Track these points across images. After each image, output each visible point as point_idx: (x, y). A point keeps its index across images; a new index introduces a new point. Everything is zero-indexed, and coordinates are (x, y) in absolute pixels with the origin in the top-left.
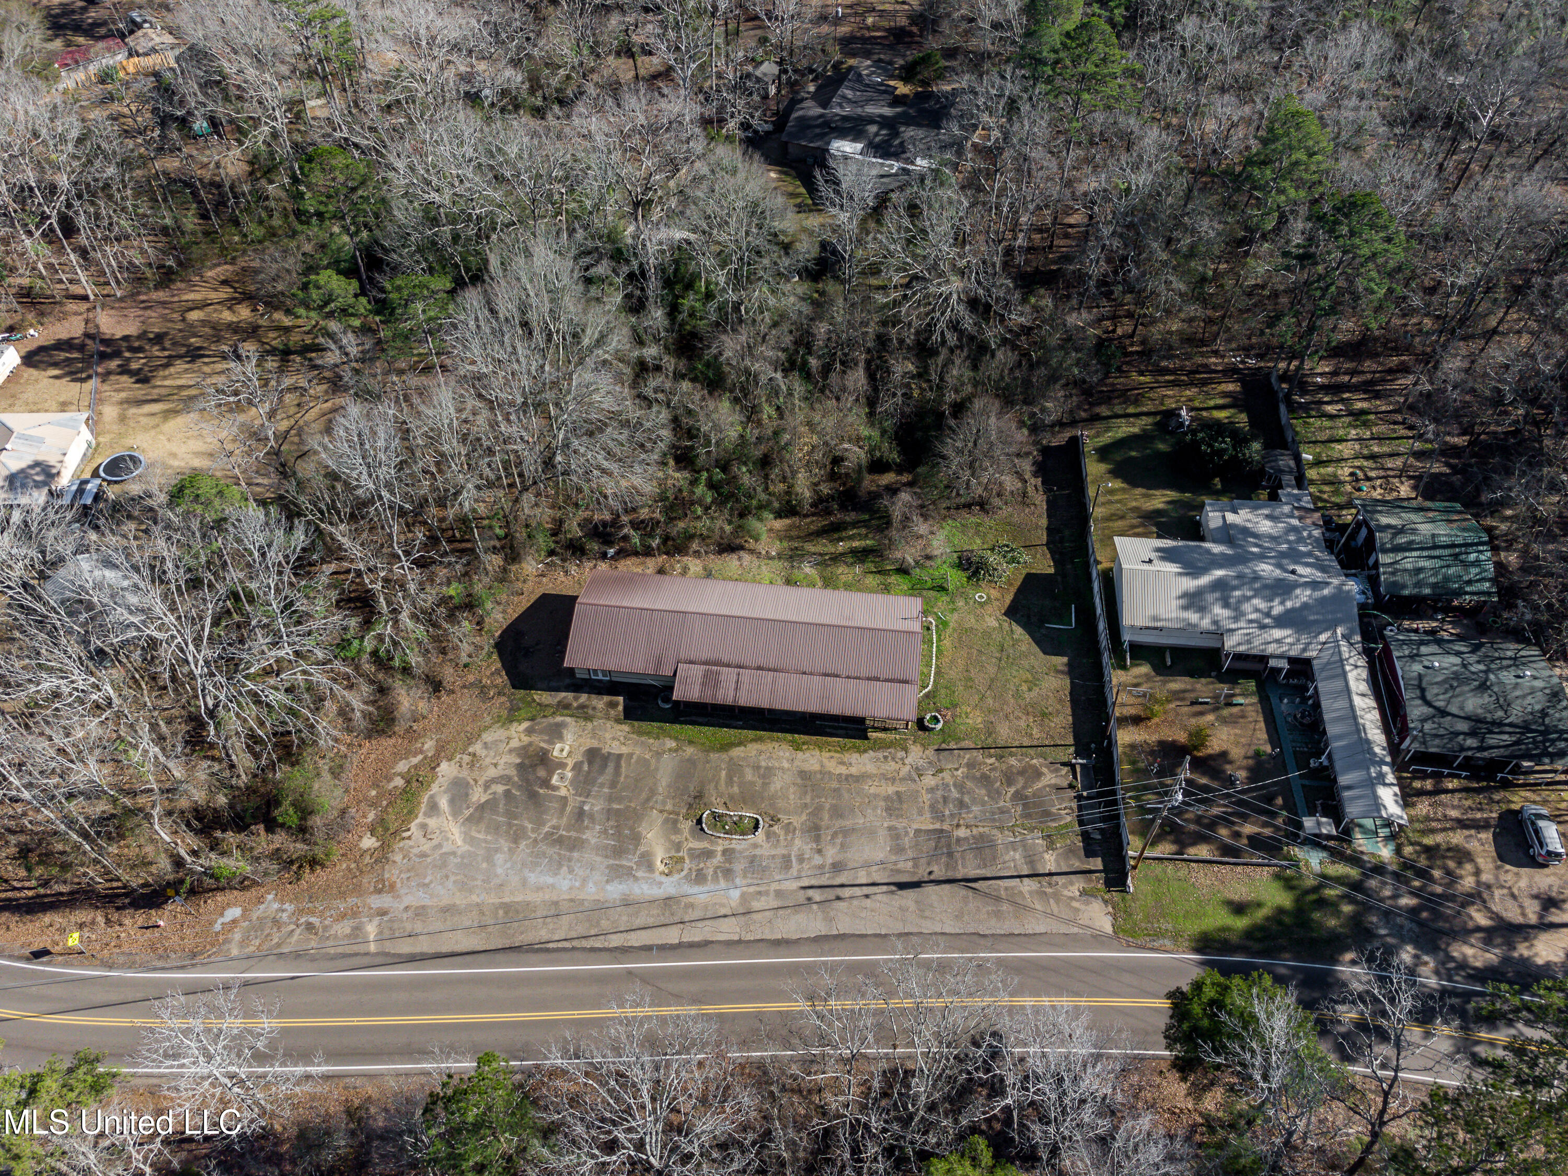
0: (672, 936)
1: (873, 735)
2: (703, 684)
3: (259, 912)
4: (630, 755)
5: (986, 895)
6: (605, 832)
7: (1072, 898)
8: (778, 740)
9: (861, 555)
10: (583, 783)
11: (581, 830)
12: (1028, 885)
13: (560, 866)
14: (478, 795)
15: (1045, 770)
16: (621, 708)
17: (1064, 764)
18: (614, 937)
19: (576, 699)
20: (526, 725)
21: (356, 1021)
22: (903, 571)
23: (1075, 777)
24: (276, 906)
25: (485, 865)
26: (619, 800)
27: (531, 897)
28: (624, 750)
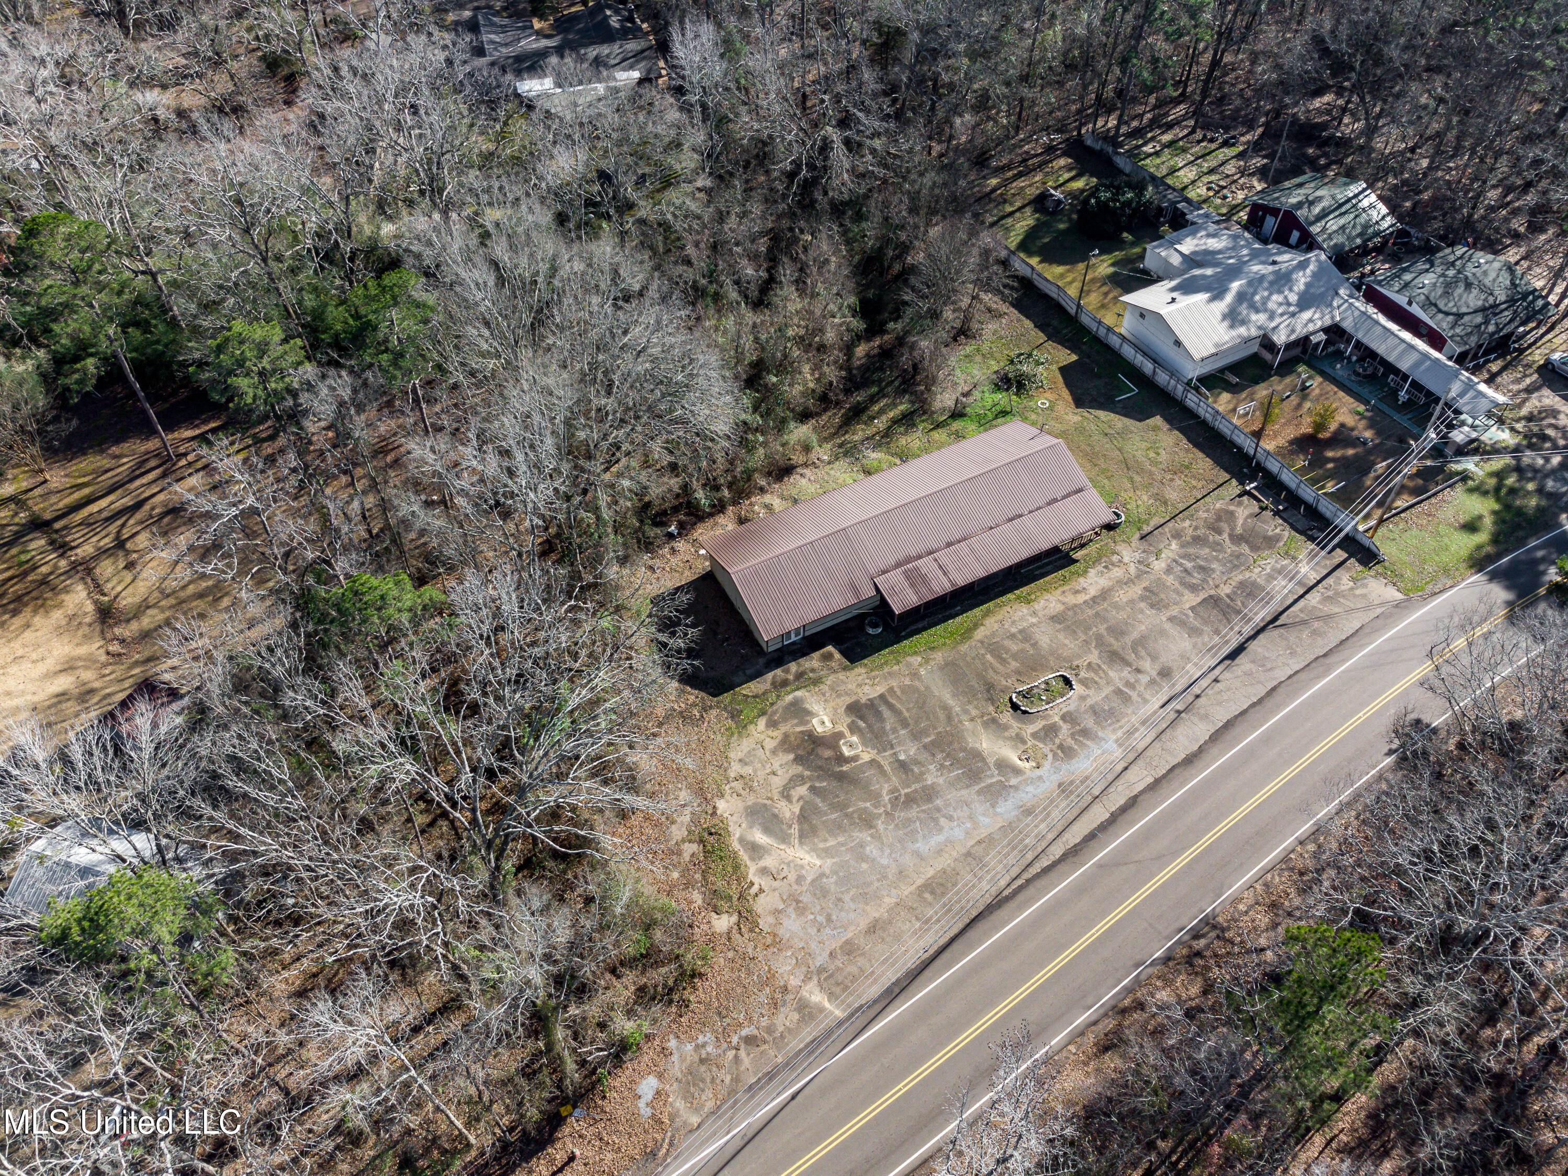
0: (1099, 814)
1: (1078, 555)
2: (912, 585)
3: (676, 1066)
4: (891, 690)
5: (1294, 624)
6: (942, 766)
7: (1352, 589)
8: (1004, 604)
9: (907, 420)
10: (877, 739)
11: (919, 778)
12: (1313, 598)
13: (935, 820)
14: (788, 810)
15: (1232, 508)
16: (837, 655)
17: (1240, 496)
18: (1052, 848)
19: (787, 671)
20: (762, 722)
21: (902, 1087)
22: (957, 414)
23: (1259, 500)
24: (689, 1047)
25: (864, 866)
26: (924, 732)
27: (940, 863)
28: (880, 689)
